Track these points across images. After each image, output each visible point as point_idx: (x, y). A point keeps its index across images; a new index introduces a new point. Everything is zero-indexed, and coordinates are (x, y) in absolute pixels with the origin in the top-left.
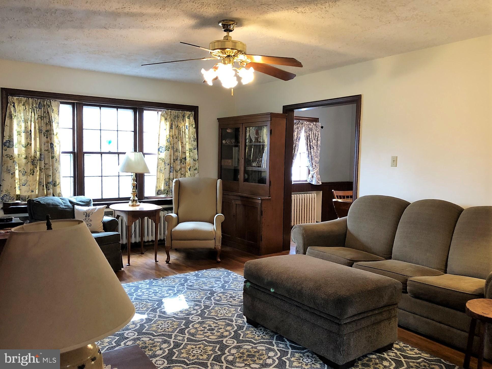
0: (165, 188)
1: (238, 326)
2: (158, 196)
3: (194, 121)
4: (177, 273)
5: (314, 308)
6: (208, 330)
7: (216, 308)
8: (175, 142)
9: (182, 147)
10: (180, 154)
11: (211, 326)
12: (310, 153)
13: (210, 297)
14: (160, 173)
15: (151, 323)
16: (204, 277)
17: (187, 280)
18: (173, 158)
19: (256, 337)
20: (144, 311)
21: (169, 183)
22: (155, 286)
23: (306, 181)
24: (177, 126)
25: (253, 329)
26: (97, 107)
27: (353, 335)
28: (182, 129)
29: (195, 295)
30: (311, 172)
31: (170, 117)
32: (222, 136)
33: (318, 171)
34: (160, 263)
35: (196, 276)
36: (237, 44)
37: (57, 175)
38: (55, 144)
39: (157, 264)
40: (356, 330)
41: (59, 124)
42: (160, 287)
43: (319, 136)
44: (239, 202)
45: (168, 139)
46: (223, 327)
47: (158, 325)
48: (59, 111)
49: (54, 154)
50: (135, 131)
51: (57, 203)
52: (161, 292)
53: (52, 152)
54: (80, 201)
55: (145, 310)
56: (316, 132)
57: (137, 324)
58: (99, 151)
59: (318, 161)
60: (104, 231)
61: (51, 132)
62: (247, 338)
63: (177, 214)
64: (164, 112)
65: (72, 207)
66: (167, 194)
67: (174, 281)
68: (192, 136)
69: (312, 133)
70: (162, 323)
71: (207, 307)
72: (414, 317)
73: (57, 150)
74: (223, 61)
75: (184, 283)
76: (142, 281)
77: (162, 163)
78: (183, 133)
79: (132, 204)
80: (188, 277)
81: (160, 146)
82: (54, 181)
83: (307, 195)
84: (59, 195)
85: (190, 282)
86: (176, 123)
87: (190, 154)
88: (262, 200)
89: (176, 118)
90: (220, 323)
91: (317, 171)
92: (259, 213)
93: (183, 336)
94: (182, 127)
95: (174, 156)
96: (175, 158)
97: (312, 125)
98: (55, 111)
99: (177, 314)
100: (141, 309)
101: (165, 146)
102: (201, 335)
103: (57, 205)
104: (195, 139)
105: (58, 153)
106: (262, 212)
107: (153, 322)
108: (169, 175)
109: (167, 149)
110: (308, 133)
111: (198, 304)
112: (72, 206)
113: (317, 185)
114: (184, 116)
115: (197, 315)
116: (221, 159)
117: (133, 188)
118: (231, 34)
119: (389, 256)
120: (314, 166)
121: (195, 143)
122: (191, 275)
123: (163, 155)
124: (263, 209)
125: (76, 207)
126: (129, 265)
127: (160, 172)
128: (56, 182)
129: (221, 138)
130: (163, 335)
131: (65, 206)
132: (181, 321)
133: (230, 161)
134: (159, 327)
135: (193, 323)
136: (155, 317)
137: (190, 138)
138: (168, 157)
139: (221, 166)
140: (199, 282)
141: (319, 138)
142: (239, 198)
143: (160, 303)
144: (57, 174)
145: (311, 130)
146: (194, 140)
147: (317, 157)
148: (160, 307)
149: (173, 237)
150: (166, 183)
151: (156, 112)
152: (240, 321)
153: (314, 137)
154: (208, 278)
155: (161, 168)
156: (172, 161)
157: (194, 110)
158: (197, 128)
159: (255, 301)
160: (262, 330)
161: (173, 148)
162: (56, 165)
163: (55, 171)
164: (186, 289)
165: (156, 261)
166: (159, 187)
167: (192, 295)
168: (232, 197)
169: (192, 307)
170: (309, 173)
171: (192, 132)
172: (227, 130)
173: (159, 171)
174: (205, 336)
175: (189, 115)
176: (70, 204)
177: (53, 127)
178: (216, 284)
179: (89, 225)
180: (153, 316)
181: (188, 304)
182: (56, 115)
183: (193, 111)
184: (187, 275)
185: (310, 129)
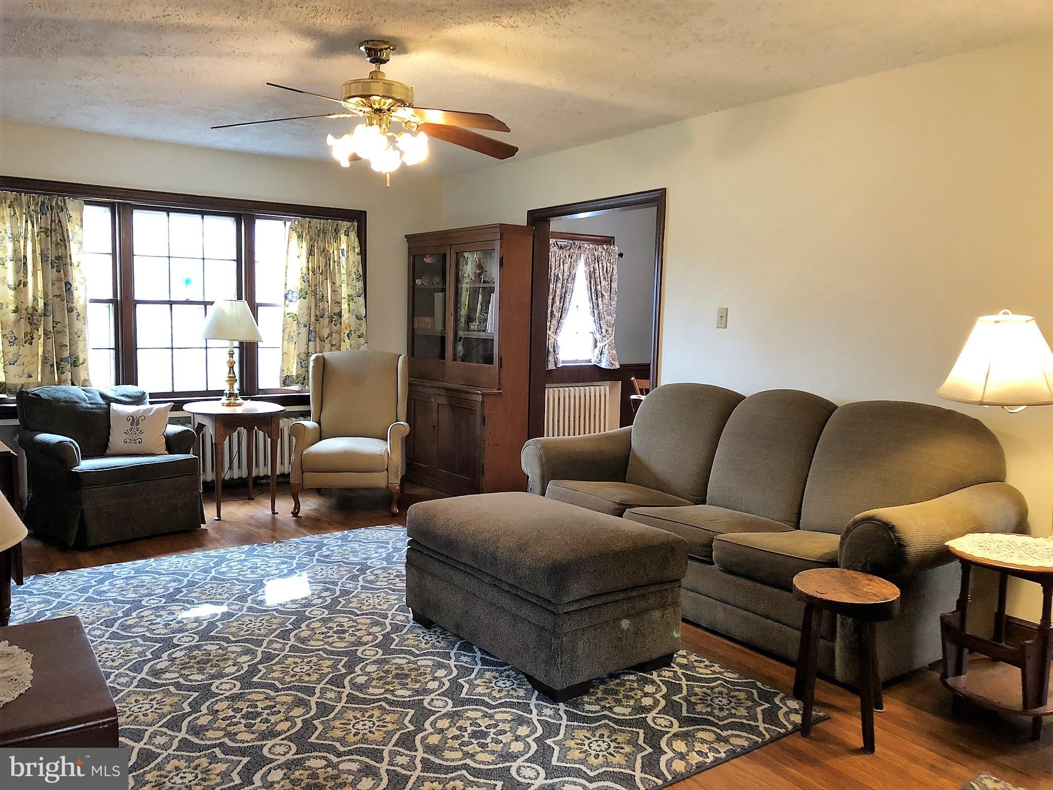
0: (299, 372)
1: (394, 625)
2: (285, 388)
3: (357, 239)
4: (309, 534)
5: (515, 586)
6: (335, 632)
7: (363, 596)
8: (318, 280)
9: (334, 291)
10: (328, 306)
11: (342, 626)
12: (595, 306)
13: (358, 576)
14: (288, 343)
15: (231, 620)
16: (357, 541)
17: (323, 545)
18: (315, 312)
19: (423, 645)
20: (223, 599)
21: (307, 362)
22: (258, 556)
23: (590, 361)
24: (324, 251)
25: (420, 631)
26: (163, 213)
27: (583, 634)
28: (334, 256)
29: (330, 572)
30: (598, 344)
31: (309, 233)
32: (414, 271)
33: (613, 341)
34: (279, 515)
35: (342, 539)
36: (393, 87)
37: (81, 345)
38: (75, 284)
39: (274, 518)
40: (590, 626)
41: (84, 245)
42: (265, 558)
43: (615, 272)
44: (443, 400)
45: (304, 275)
46: (364, 627)
47: (241, 624)
48: (82, 219)
49: (73, 303)
50: (238, 261)
51: (75, 397)
52: (265, 566)
53: (69, 300)
54: (122, 395)
55: (225, 597)
56: (609, 264)
57: (204, 622)
58: (168, 299)
59: (613, 322)
60: (167, 453)
61: (67, 261)
62: (405, 646)
63: (319, 423)
64: (296, 223)
65: (105, 406)
66: (302, 384)
67: (296, 548)
68: (354, 270)
69: (600, 266)
70: (251, 621)
71: (345, 593)
72: (725, 609)
73: (81, 295)
74: (367, 120)
75: (315, 552)
76: (236, 548)
77: (292, 323)
78: (336, 264)
79: (228, 402)
80: (325, 541)
81: (288, 289)
82: (73, 357)
83: (590, 389)
84: (85, 384)
85: (328, 549)
86: (321, 244)
87: (349, 305)
88: (483, 394)
89: (321, 235)
90: (360, 620)
91: (610, 342)
92: (479, 420)
93: (284, 643)
94: (333, 253)
95: (316, 309)
96: (318, 314)
97: (600, 250)
98: (73, 219)
99: (285, 605)
100: (218, 596)
101: (299, 288)
102: (318, 640)
103: (77, 402)
104: (361, 276)
105: (82, 302)
106: (484, 418)
107: (234, 618)
108: (307, 346)
109: (303, 295)
110: (592, 266)
111: (329, 588)
112: (107, 404)
113: (610, 369)
114: (337, 231)
115: (321, 607)
116: (413, 316)
117: (230, 371)
118: (383, 67)
119: (701, 499)
120: (604, 331)
121: (360, 284)
122: (333, 539)
123: (295, 307)
124: (486, 413)
125: (114, 406)
126: (219, 520)
127: (288, 340)
128: (77, 358)
129: (413, 274)
130: (247, 641)
131: (90, 404)
132: (288, 616)
133: (428, 320)
134: (244, 626)
135: (310, 621)
136: (241, 610)
137: (349, 274)
138: (306, 312)
139: (413, 329)
140: (345, 550)
141: (615, 277)
142: (443, 392)
143: (260, 584)
144: (79, 342)
145: (598, 261)
146: (357, 279)
147: (609, 314)
148: (255, 593)
149: (305, 465)
150: (301, 363)
151: (282, 223)
152: (400, 617)
153: (604, 274)
154: (364, 543)
155: (290, 332)
156: (313, 319)
157: (358, 218)
158: (363, 253)
159: (424, 578)
160: (438, 633)
161: (315, 293)
162: (78, 325)
163: (76, 336)
164: (315, 562)
165: (274, 513)
166: (288, 369)
167: (324, 572)
168: (429, 391)
169: (317, 593)
170: (596, 346)
171: (354, 262)
172: (425, 260)
173: (286, 338)
174: (327, 643)
175: (348, 228)
176: (101, 401)
177: (70, 249)
178: (376, 553)
179: (137, 441)
180: (237, 607)
181: (312, 588)
182: (77, 228)
183: (356, 220)
184: (325, 538)
185: (595, 259)
